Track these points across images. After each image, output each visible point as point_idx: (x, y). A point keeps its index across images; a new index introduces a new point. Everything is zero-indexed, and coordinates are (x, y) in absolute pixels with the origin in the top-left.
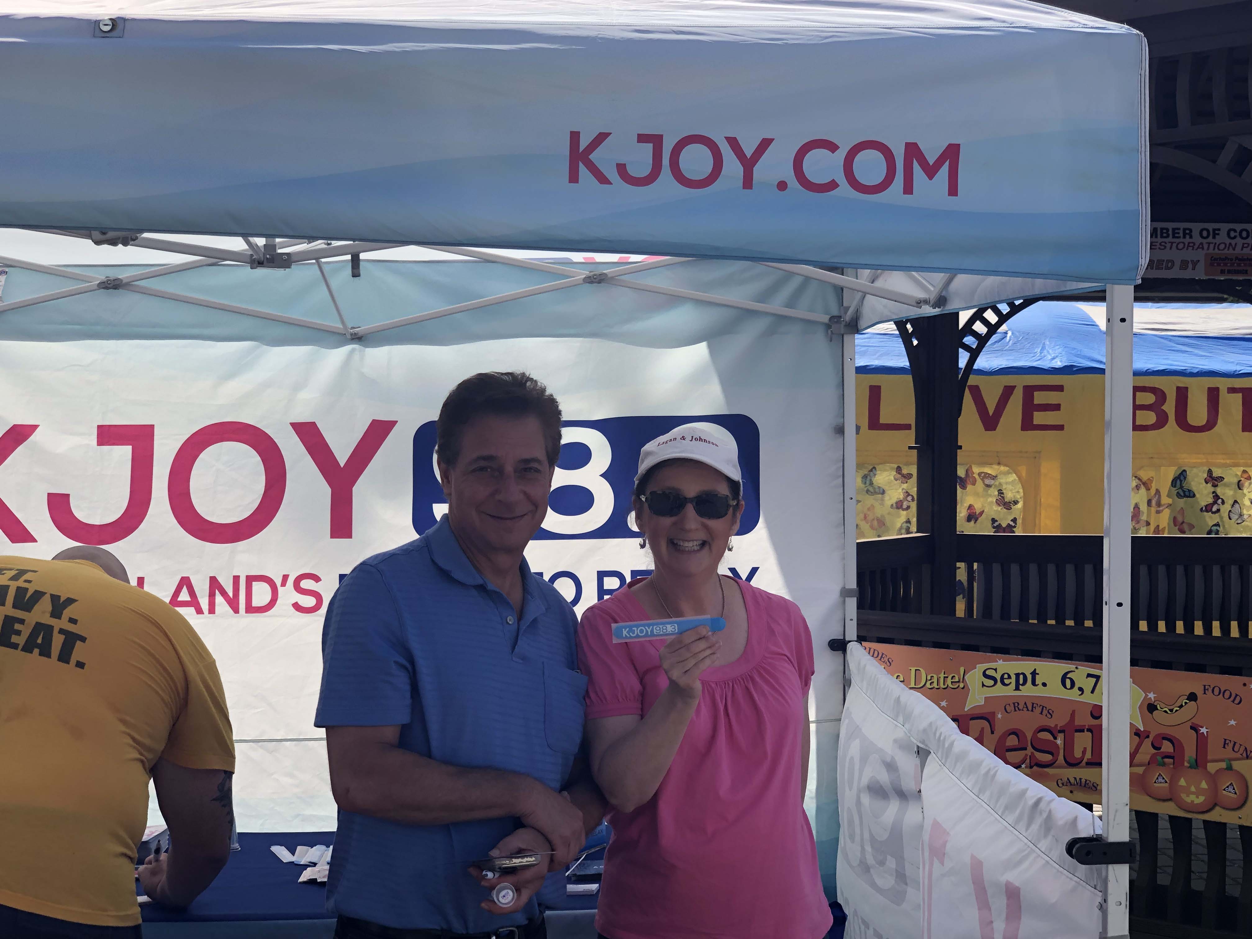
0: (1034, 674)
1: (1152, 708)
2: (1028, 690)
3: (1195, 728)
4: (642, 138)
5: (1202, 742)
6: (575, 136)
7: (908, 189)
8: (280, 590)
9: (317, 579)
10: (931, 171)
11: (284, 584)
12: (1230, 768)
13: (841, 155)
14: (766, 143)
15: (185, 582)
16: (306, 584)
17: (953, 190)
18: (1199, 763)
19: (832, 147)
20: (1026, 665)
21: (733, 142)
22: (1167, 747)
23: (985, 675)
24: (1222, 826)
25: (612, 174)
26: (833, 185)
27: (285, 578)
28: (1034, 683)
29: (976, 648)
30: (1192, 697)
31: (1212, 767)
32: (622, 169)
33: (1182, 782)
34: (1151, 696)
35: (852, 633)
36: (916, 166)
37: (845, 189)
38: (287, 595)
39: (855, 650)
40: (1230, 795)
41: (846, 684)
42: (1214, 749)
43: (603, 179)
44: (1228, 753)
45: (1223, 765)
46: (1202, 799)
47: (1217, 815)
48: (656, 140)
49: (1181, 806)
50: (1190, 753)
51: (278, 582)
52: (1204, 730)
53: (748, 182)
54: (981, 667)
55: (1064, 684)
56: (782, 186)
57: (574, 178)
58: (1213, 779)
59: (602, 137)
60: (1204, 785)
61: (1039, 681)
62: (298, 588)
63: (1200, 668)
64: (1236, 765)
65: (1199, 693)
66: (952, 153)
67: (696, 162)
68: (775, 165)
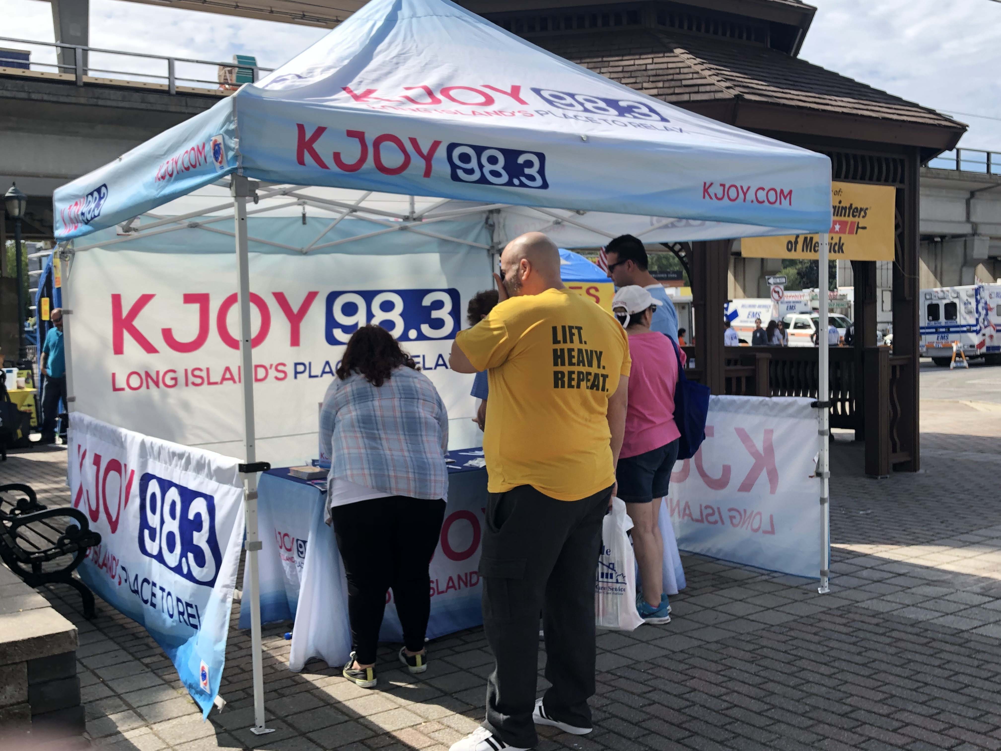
4: (721, 185)
6: (705, 183)
7: (780, 203)
8: (270, 371)
9: (283, 365)
10: (785, 198)
11: (271, 368)
13: (765, 192)
14: (750, 187)
15: (228, 369)
16: (280, 368)
17: (790, 204)
19: (763, 190)
21: (741, 187)
25: (713, 196)
26: (763, 202)
27: (271, 366)
32: (716, 195)
36: (782, 196)
37: (766, 203)
38: (273, 373)
43: (711, 198)
48: (723, 186)
51: (268, 367)
53: (745, 200)
56: (752, 201)
57: (704, 197)
62: (277, 370)
66: (790, 192)
67: (733, 193)
68: (751, 195)
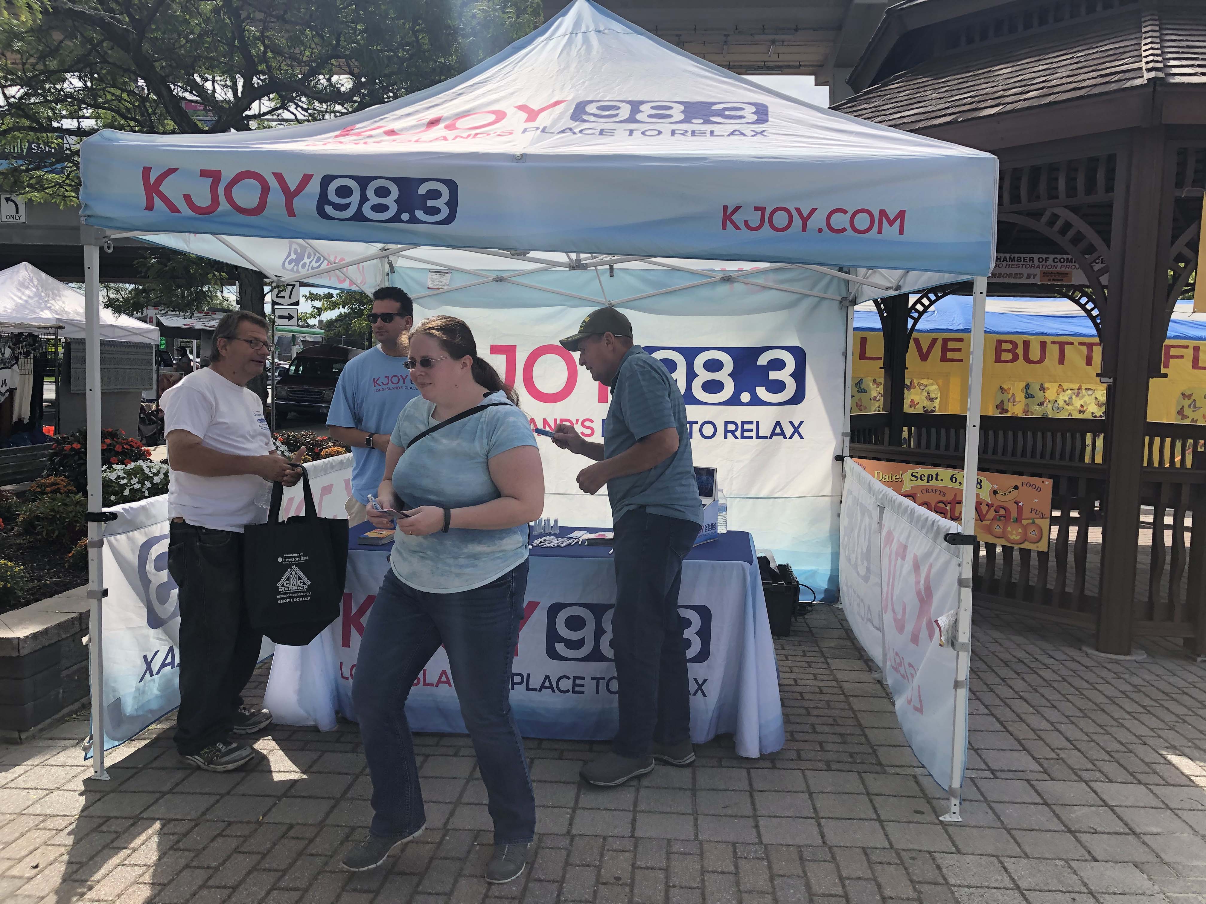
0: (937, 475)
1: (995, 492)
2: (933, 483)
3: (1016, 503)
4: (756, 209)
5: (1020, 509)
6: (725, 208)
7: (880, 231)
9: (592, 421)
10: (891, 223)
11: (577, 423)
12: (1033, 522)
13: (849, 215)
14: (813, 210)
16: (587, 423)
17: (901, 232)
18: (1018, 520)
19: (845, 212)
20: (933, 471)
21: (798, 210)
22: (1002, 512)
23: (912, 475)
24: (1029, 551)
25: (742, 226)
26: (844, 230)
27: (577, 420)
28: (937, 480)
29: (908, 462)
30: (1016, 488)
31: (1025, 522)
32: (746, 223)
33: (1009, 529)
34: (995, 486)
35: (847, 452)
36: (884, 221)
37: (850, 232)
39: (848, 461)
40: (1033, 536)
41: (844, 477)
42: (1026, 513)
43: (737, 228)
44: (1033, 515)
45: (1030, 521)
46: (1018, 537)
47: (1026, 546)
48: (762, 209)
49: (1008, 540)
50: (1014, 515)
52: (1021, 504)
53: (804, 229)
54: (910, 472)
55: (952, 480)
56: (820, 230)
57: (724, 227)
58: (1025, 528)
59: (738, 208)
60: (1020, 530)
61: (939, 478)
63: (1021, 474)
64: (1037, 521)
65: (1020, 485)
66: (902, 214)
67: (780, 219)
68: (818, 221)
